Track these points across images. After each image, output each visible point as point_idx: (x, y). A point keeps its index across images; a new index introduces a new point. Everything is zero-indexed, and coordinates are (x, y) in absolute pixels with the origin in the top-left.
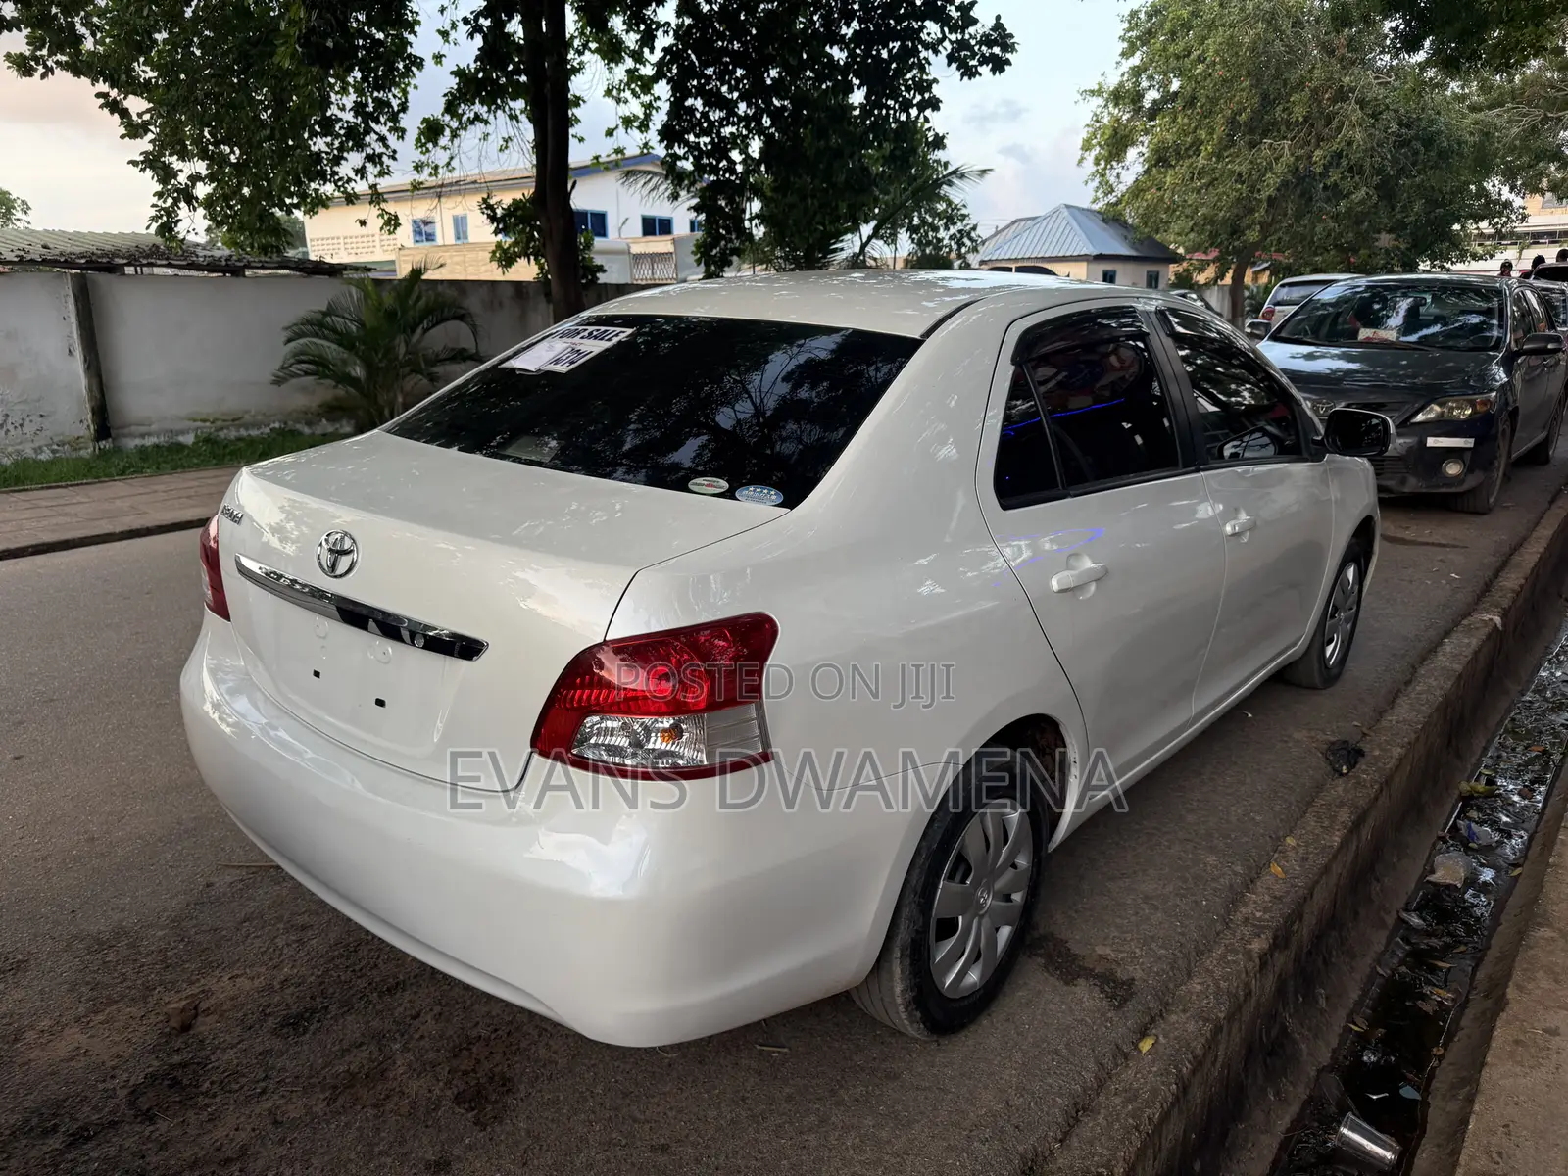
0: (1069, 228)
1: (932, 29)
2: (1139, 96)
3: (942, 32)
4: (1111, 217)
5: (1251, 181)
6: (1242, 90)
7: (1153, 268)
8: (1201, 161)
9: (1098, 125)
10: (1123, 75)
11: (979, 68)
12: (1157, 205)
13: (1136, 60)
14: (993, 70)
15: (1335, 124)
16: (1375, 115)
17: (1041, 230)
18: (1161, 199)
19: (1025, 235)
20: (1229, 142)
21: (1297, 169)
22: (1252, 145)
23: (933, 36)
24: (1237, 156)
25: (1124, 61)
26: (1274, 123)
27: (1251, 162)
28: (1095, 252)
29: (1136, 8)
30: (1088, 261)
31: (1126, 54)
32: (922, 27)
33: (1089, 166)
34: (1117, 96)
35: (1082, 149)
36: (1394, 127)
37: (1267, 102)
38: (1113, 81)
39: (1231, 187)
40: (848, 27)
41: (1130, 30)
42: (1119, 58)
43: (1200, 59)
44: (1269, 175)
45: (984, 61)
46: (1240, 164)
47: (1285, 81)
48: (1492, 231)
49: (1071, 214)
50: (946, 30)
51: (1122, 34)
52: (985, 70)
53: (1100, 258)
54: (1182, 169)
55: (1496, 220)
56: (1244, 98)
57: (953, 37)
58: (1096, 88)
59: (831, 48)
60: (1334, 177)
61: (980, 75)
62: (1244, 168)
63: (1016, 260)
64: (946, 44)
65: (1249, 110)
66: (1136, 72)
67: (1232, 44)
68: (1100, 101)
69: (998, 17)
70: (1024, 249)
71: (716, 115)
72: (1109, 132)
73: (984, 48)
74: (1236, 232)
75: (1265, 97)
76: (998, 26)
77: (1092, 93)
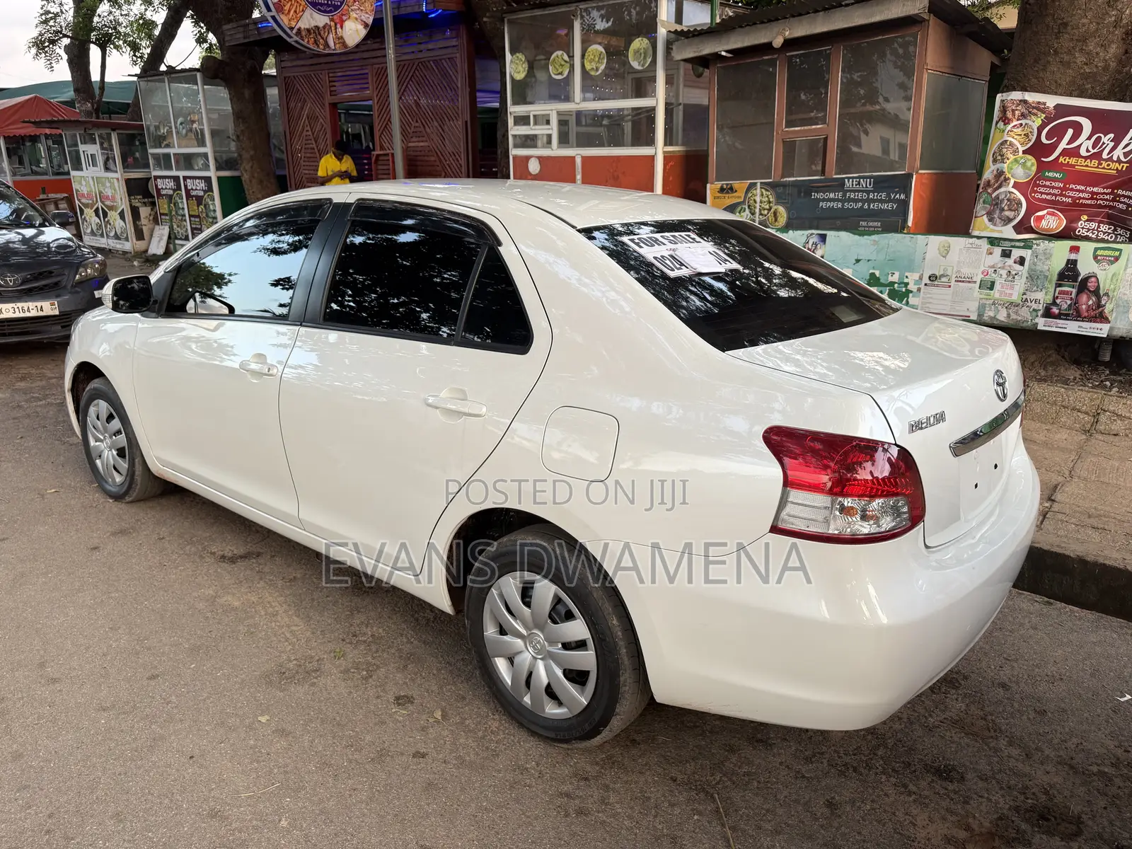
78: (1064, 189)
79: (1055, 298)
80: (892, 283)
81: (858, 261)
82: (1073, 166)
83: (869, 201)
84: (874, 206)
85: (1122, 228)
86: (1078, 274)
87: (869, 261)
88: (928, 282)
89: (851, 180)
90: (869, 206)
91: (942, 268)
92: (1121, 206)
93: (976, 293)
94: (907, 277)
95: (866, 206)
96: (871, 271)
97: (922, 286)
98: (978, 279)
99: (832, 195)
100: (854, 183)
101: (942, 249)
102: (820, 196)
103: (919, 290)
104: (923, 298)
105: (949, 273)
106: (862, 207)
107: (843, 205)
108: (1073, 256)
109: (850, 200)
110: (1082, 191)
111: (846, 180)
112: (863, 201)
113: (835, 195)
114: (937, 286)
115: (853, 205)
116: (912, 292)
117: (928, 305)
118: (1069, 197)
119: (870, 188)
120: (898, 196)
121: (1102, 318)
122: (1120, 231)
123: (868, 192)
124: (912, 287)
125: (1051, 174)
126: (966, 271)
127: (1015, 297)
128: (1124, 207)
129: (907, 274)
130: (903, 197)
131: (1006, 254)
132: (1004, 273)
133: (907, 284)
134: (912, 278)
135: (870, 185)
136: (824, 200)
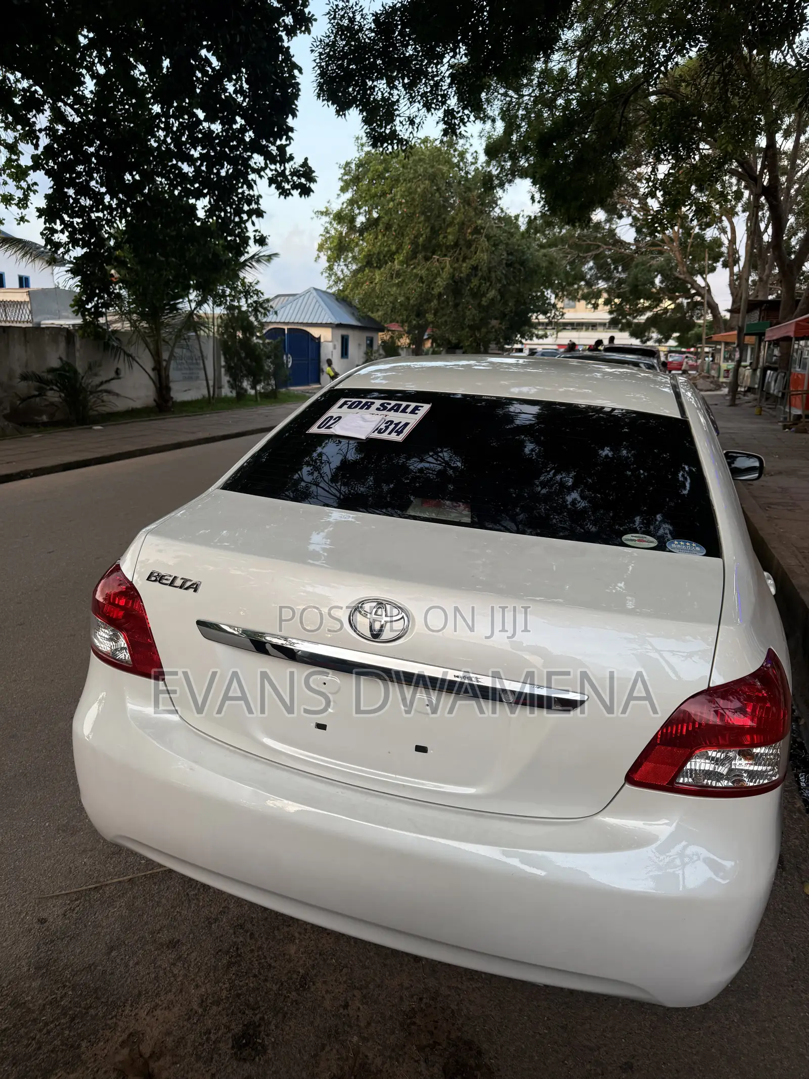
0: (317, 304)
1: (258, 160)
2: (352, 220)
3: (266, 164)
4: (341, 299)
5: (429, 281)
6: (420, 223)
7: (369, 334)
8: (397, 266)
9: (328, 235)
10: (343, 204)
11: (292, 191)
12: (371, 293)
13: (349, 195)
14: (301, 194)
15: (473, 249)
16: (495, 245)
17: (299, 304)
18: (374, 289)
19: (289, 306)
20: (414, 255)
21: (454, 276)
22: (427, 259)
23: (258, 164)
24: (419, 265)
25: (342, 194)
26: (439, 246)
27: (428, 269)
28: (337, 322)
29: (349, 161)
30: (332, 328)
31: (343, 190)
32: (250, 157)
33: (324, 262)
34: (339, 217)
35: (318, 250)
36: (505, 256)
37: (434, 232)
38: (336, 206)
39: (417, 285)
40: (196, 150)
41: (345, 174)
42: (339, 192)
43: (392, 200)
44: (438, 279)
45: (295, 187)
46: (421, 270)
47: (444, 219)
48: (547, 320)
49: (318, 294)
50: (268, 162)
51: (340, 176)
52: (296, 193)
53: (340, 326)
54: (385, 269)
55: (549, 315)
56: (420, 228)
57: (273, 167)
58: (325, 210)
59: (183, 164)
60: (475, 282)
61: (292, 195)
62: (423, 272)
63: (288, 323)
64: (268, 171)
65: (424, 236)
66: (351, 202)
67: (410, 192)
68: (327, 219)
69: (306, 159)
70: (289, 317)
71: (86, 202)
72: (336, 241)
73: (295, 178)
74: (419, 314)
75: (432, 228)
76: (305, 164)
77: (322, 213)
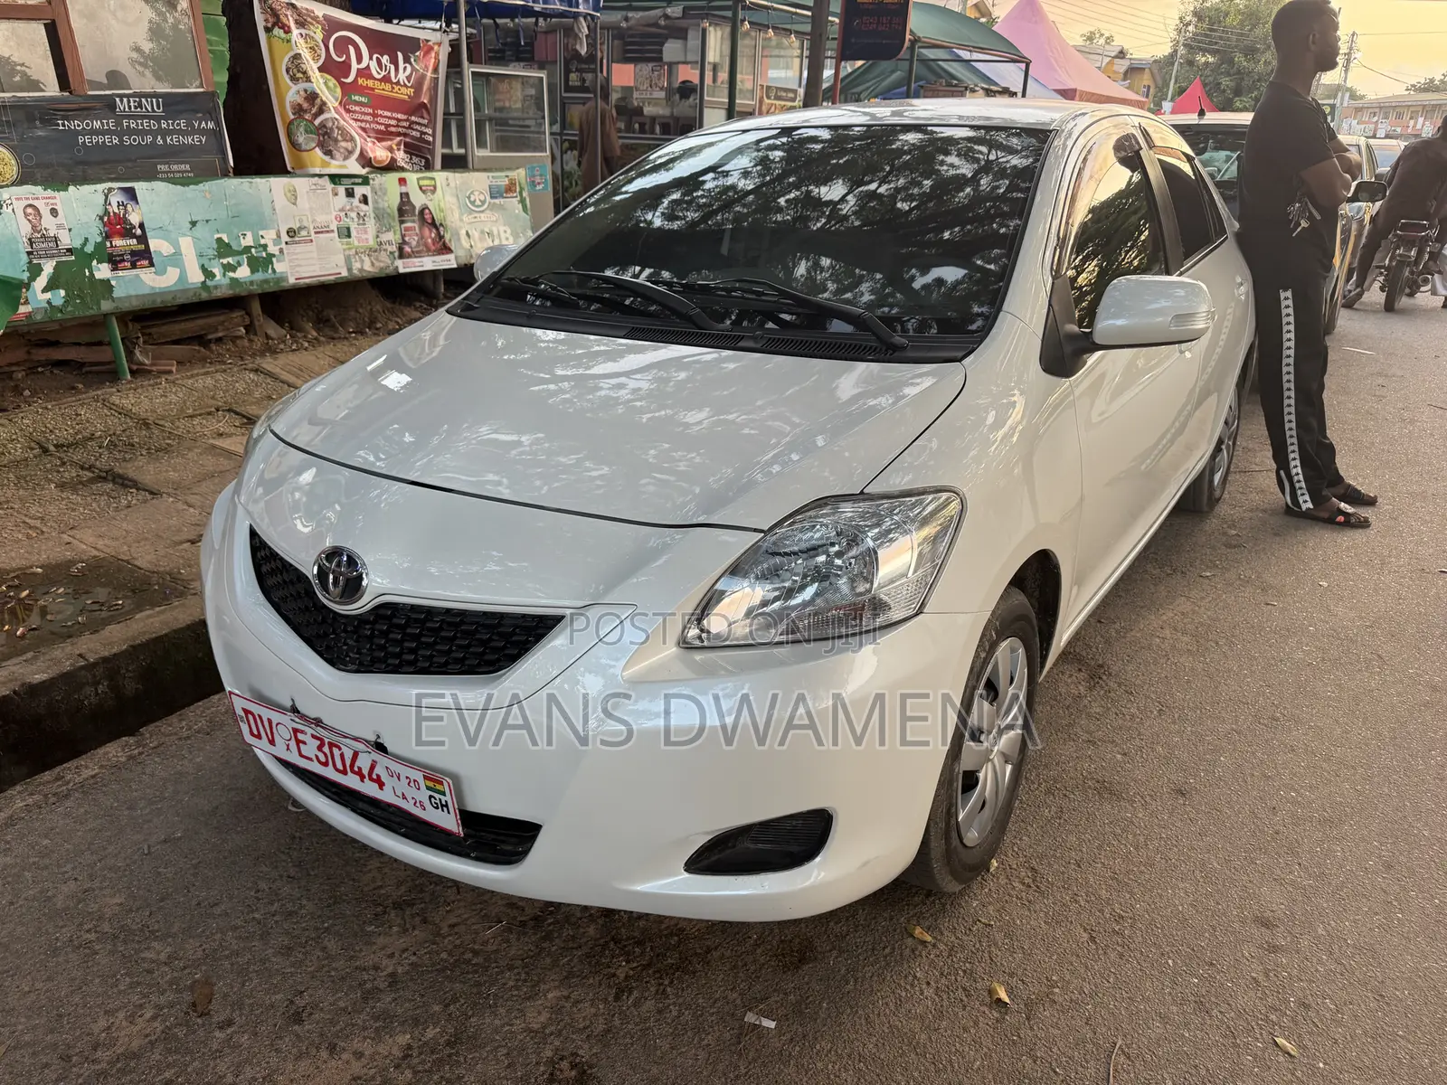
78: (375, 115)
79: (403, 236)
80: (248, 249)
81: (194, 224)
82: (373, 89)
83: (164, 133)
84: (172, 140)
85: (417, 156)
86: (414, 207)
87: (207, 221)
88: (288, 239)
89: (125, 100)
90: (165, 141)
91: (297, 218)
92: (414, 133)
93: (338, 243)
94: (262, 237)
95: (160, 141)
96: (216, 236)
97: (283, 246)
98: (334, 226)
99: (97, 124)
100: (132, 104)
101: (289, 195)
102: (76, 124)
103: (281, 251)
104: (290, 261)
105: (305, 224)
106: (154, 142)
107: (121, 141)
108: (404, 189)
109: (130, 132)
110: (389, 118)
111: (117, 99)
112: (154, 133)
113: (102, 123)
114: (299, 242)
115: (138, 139)
116: (274, 256)
117: (297, 269)
118: (381, 124)
119: (160, 112)
120: (203, 124)
121: (446, 249)
122: (415, 160)
123: (158, 119)
124: (272, 249)
125: (357, 98)
126: (321, 219)
127: (372, 243)
128: (418, 135)
129: (261, 233)
130: (211, 125)
131: (350, 194)
132: (354, 215)
133: (265, 247)
134: (268, 237)
135: (159, 108)
136: (84, 133)
